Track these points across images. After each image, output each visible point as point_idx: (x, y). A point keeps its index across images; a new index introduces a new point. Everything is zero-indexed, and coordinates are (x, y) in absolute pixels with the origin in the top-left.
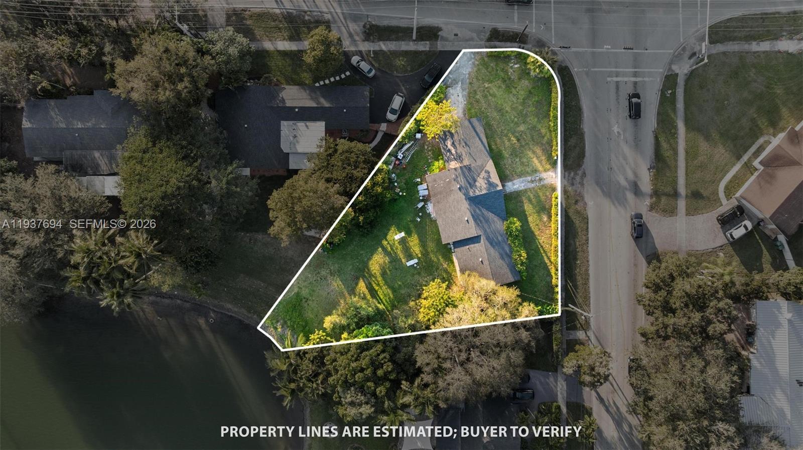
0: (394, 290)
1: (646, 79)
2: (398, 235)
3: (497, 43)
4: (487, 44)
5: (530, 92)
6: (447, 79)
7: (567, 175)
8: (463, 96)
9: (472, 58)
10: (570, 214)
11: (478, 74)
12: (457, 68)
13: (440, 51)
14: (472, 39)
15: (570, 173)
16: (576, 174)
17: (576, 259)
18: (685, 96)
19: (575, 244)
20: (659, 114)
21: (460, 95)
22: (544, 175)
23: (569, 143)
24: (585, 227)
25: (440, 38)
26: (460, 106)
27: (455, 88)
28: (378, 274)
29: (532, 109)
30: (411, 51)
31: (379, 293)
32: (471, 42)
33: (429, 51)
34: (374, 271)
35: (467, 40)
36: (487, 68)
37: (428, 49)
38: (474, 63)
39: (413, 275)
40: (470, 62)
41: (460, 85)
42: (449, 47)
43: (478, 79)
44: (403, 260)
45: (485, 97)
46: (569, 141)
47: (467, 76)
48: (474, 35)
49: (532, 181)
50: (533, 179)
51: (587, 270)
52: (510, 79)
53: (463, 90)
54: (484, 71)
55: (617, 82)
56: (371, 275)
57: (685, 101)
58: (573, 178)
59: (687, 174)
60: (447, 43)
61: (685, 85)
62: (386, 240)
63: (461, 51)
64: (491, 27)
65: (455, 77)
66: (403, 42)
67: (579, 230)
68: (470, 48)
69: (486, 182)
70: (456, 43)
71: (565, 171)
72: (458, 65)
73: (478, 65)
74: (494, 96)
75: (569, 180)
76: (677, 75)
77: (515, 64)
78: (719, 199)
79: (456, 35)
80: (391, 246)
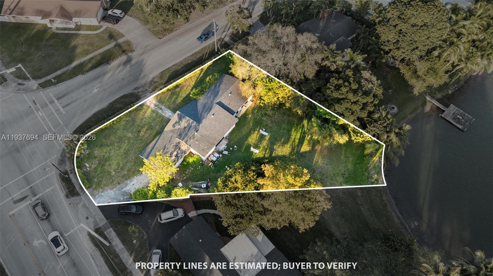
0: (289, 131)
1: (52, 95)
2: (255, 152)
3: (77, 188)
4: (81, 194)
5: (101, 146)
6: (125, 200)
7: (143, 96)
8: (132, 182)
9: (99, 196)
10: (166, 80)
11: (109, 184)
12: (113, 199)
13: (107, 219)
14: (84, 206)
15: (141, 95)
16: (139, 92)
17: (189, 64)
18: (51, 74)
19: (181, 69)
20: (71, 78)
21: (132, 184)
22: (152, 106)
23: (121, 106)
24: (168, 70)
25: (97, 227)
26: (140, 178)
27: (129, 190)
28: (289, 145)
29: (112, 138)
30: (120, 239)
31: (298, 138)
32: (87, 204)
33: (112, 226)
34: (289, 149)
35: (87, 208)
36: (101, 181)
37: (111, 229)
38: (102, 192)
39: (270, 128)
40: (103, 194)
41: (125, 189)
42: (100, 216)
43: (113, 181)
44: (267, 138)
45: (122, 169)
46: (120, 107)
47: (115, 189)
48: (80, 206)
49: (161, 109)
50: (159, 109)
51: (191, 56)
52: (99, 163)
53: (127, 184)
54: (104, 182)
55: (63, 107)
56: (293, 149)
57: (55, 72)
58: (142, 92)
59: (101, 48)
60: (97, 220)
61: (44, 77)
62: (264, 156)
63: (98, 206)
64: (67, 200)
65: (121, 196)
66: (117, 250)
67: (171, 72)
68: (92, 202)
69: (181, 122)
70: (94, 214)
71: (141, 98)
72: (110, 201)
73: (102, 188)
74: (118, 164)
75: (145, 93)
76: (39, 84)
77: (86, 167)
78: (105, 29)
79: (87, 218)
80: (266, 151)
